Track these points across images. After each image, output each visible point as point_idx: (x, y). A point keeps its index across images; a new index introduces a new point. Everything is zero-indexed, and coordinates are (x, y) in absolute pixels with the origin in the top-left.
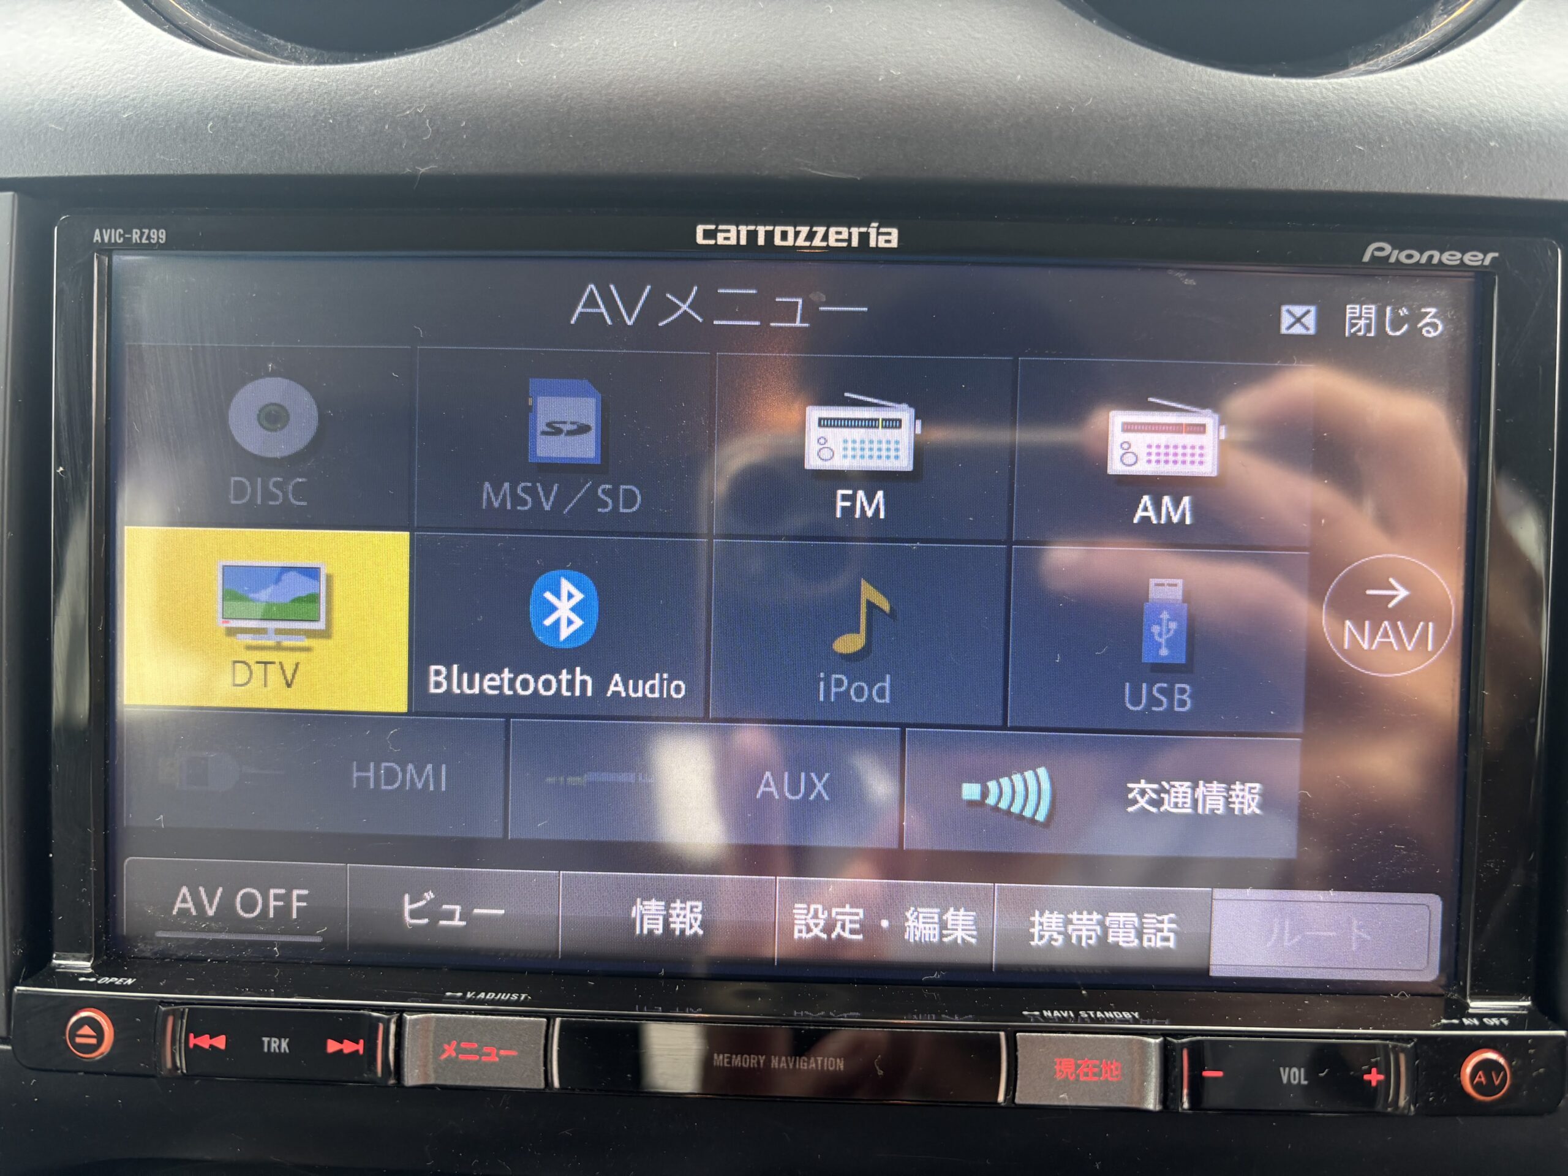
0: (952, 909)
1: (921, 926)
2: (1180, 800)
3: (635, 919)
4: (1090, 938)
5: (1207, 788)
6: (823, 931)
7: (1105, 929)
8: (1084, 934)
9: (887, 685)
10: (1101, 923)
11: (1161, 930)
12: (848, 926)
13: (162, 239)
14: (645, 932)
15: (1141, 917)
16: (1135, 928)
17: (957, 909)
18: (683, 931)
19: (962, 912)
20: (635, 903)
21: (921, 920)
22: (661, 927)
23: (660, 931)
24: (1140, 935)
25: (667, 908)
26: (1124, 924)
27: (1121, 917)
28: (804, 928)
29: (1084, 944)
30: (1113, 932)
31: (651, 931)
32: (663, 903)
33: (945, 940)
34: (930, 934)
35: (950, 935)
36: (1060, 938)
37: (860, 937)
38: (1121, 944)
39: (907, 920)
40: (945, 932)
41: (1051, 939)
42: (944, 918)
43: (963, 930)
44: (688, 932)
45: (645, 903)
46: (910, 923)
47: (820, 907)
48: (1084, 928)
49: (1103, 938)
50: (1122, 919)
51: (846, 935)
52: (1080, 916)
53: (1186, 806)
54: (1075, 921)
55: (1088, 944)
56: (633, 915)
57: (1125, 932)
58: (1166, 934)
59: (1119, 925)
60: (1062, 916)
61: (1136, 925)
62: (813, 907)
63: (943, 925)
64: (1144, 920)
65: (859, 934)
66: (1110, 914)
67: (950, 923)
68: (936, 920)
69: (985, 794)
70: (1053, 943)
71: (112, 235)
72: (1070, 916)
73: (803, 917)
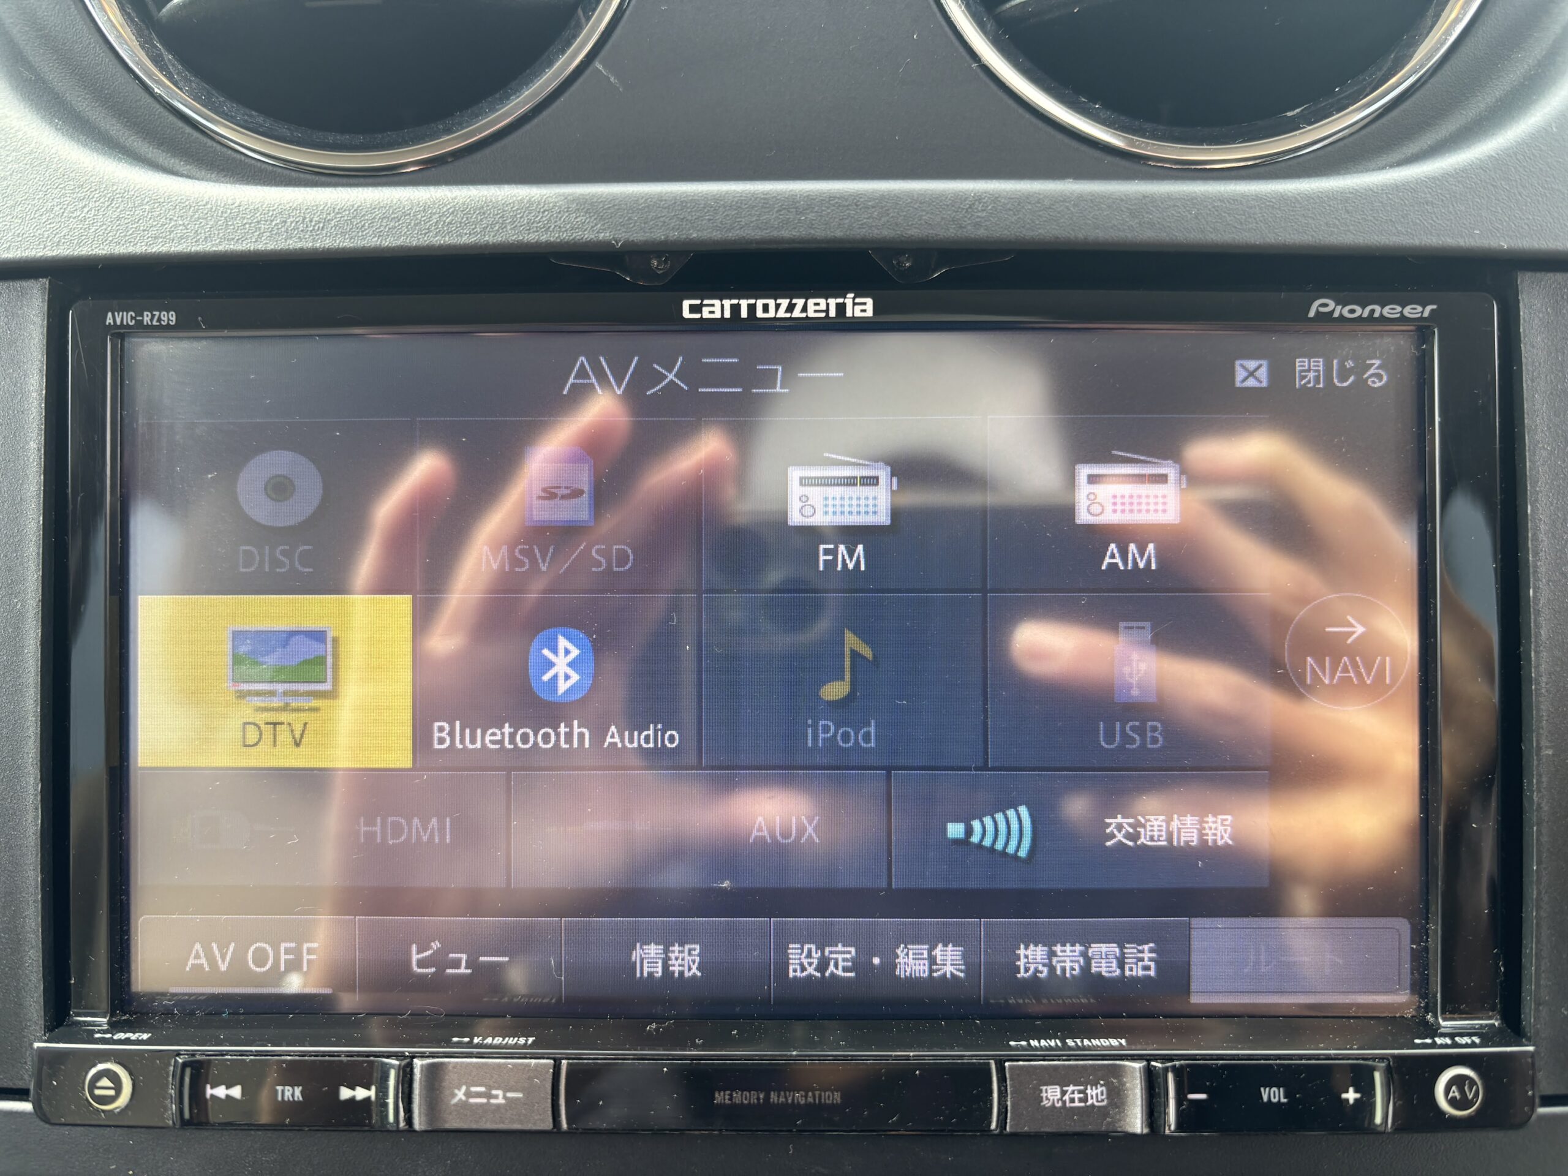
0: (940, 945)
1: (911, 962)
2: (1156, 834)
3: (635, 962)
4: (1073, 969)
5: (1180, 821)
6: (816, 969)
7: (1088, 960)
8: (1068, 965)
9: (872, 729)
10: (1084, 954)
11: (1142, 960)
12: (841, 964)
13: (172, 321)
14: (645, 974)
15: (1122, 948)
16: (1117, 958)
17: (945, 945)
18: (681, 973)
19: (950, 946)
20: (635, 948)
21: (911, 956)
22: (660, 970)
23: (660, 974)
24: (1121, 964)
25: (666, 951)
26: (1107, 955)
27: (1104, 947)
28: (798, 967)
29: (1068, 975)
30: (1095, 963)
31: (650, 974)
32: (661, 947)
33: (935, 975)
34: (920, 970)
35: (939, 970)
36: (1045, 970)
37: (852, 974)
38: (1104, 974)
39: (898, 957)
40: (934, 967)
41: (1037, 971)
42: (934, 953)
43: (952, 965)
44: (687, 974)
45: (645, 947)
46: (900, 960)
47: (813, 947)
48: (1067, 959)
49: (1086, 968)
50: (1104, 950)
51: (840, 973)
52: (1064, 948)
53: (1161, 839)
54: (1059, 954)
55: (1072, 975)
56: (633, 958)
57: (1107, 963)
58: (1147, 963)
59: (1101, 955)
60: (1046, 948)
61: (1118, 954)
62: (806, 947)
63: (932, 960)
64: (1126, 951)
65: (852, 972)
66: (1093, 945)
67: (939, 958)
68: (926, 955)
69: (969, 831)
70: (1039, 975)
71: (124, 318)
72: (1054, 948)
73: (798, 956)
